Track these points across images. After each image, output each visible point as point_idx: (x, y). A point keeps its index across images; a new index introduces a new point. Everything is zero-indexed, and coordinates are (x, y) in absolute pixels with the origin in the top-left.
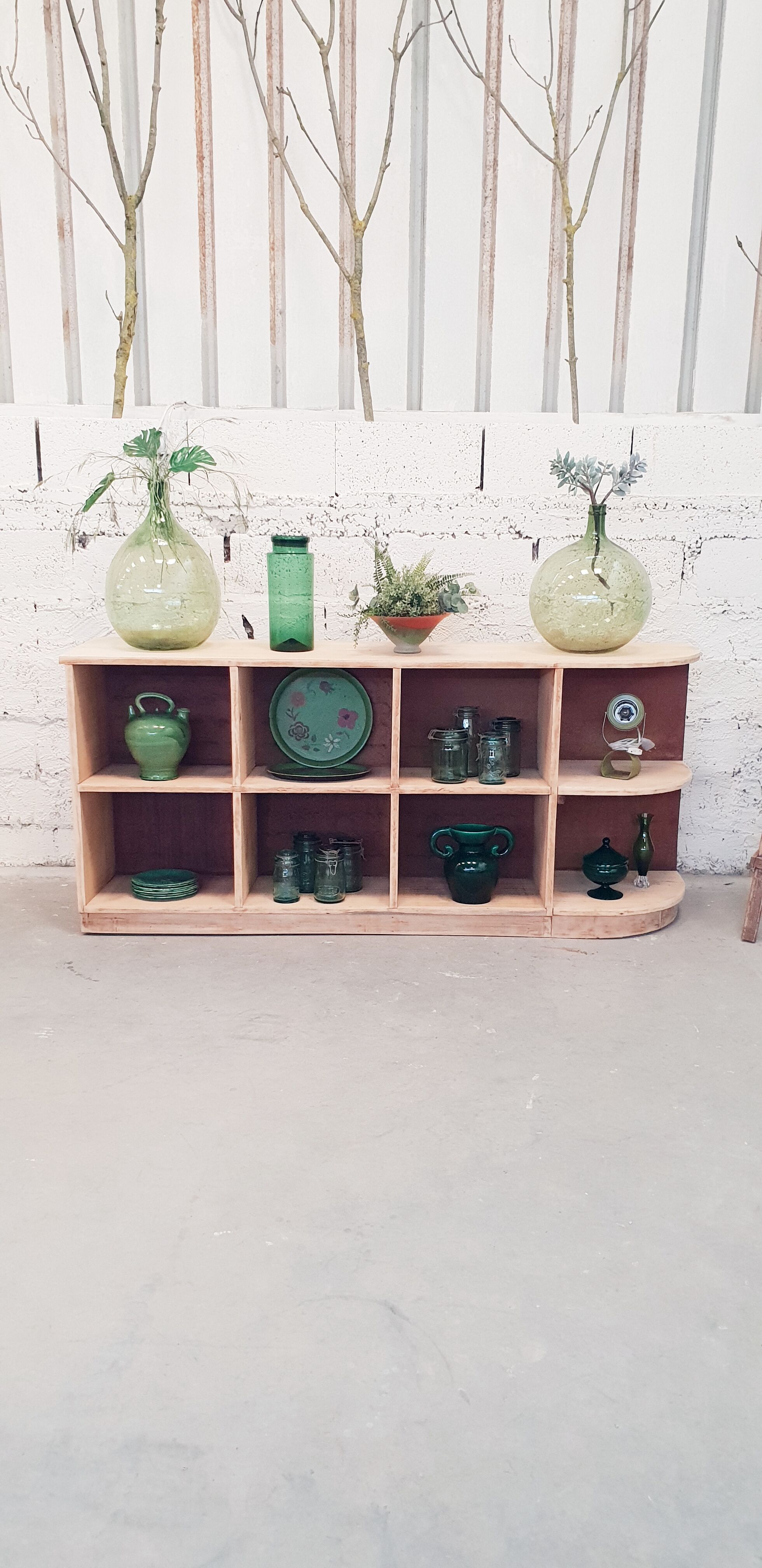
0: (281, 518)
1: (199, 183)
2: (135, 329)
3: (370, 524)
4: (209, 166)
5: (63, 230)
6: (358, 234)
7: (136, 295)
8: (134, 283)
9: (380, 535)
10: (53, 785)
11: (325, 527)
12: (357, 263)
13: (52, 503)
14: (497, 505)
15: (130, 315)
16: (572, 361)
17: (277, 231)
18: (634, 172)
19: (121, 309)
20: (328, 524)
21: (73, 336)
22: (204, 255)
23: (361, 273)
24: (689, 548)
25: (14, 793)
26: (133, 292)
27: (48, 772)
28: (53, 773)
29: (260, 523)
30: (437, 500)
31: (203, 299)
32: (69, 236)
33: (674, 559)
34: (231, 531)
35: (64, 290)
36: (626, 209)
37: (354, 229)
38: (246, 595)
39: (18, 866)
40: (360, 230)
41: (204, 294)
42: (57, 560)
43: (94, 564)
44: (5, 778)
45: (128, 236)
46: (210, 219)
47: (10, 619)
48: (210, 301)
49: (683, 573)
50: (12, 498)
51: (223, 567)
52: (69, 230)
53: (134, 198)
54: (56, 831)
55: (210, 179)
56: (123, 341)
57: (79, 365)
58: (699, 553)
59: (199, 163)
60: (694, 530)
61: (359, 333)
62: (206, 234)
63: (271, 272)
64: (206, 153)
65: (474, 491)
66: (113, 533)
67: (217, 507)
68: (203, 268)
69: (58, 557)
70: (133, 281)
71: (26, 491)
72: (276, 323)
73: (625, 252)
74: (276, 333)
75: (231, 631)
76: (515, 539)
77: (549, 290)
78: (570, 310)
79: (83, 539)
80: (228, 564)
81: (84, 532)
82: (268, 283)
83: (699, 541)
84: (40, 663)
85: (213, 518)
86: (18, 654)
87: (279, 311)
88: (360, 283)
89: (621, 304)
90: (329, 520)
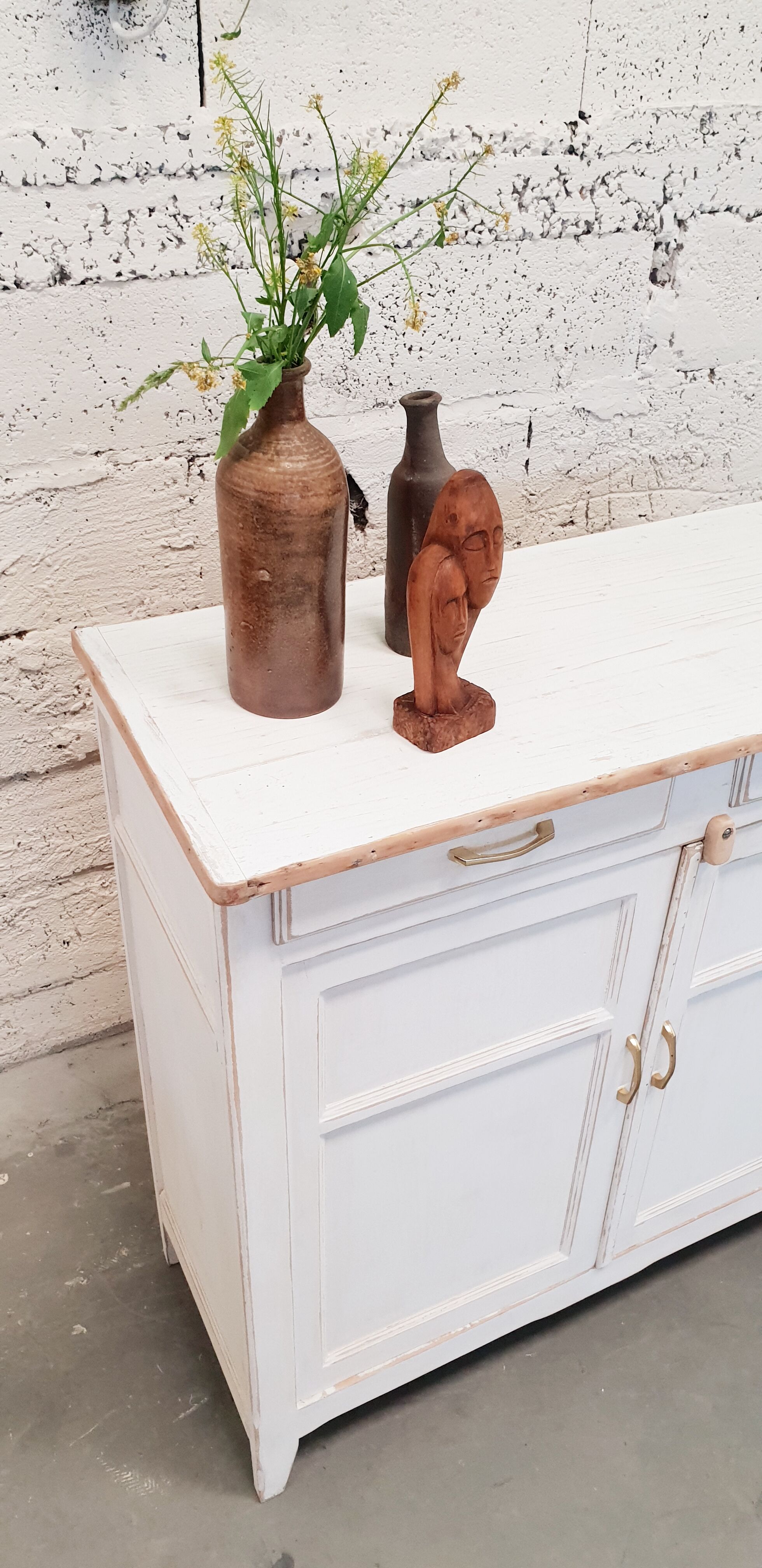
3: (651, 196)
9: (668, 222)
11: (553, 211)
20: (562, 205)
90: (563, 194)
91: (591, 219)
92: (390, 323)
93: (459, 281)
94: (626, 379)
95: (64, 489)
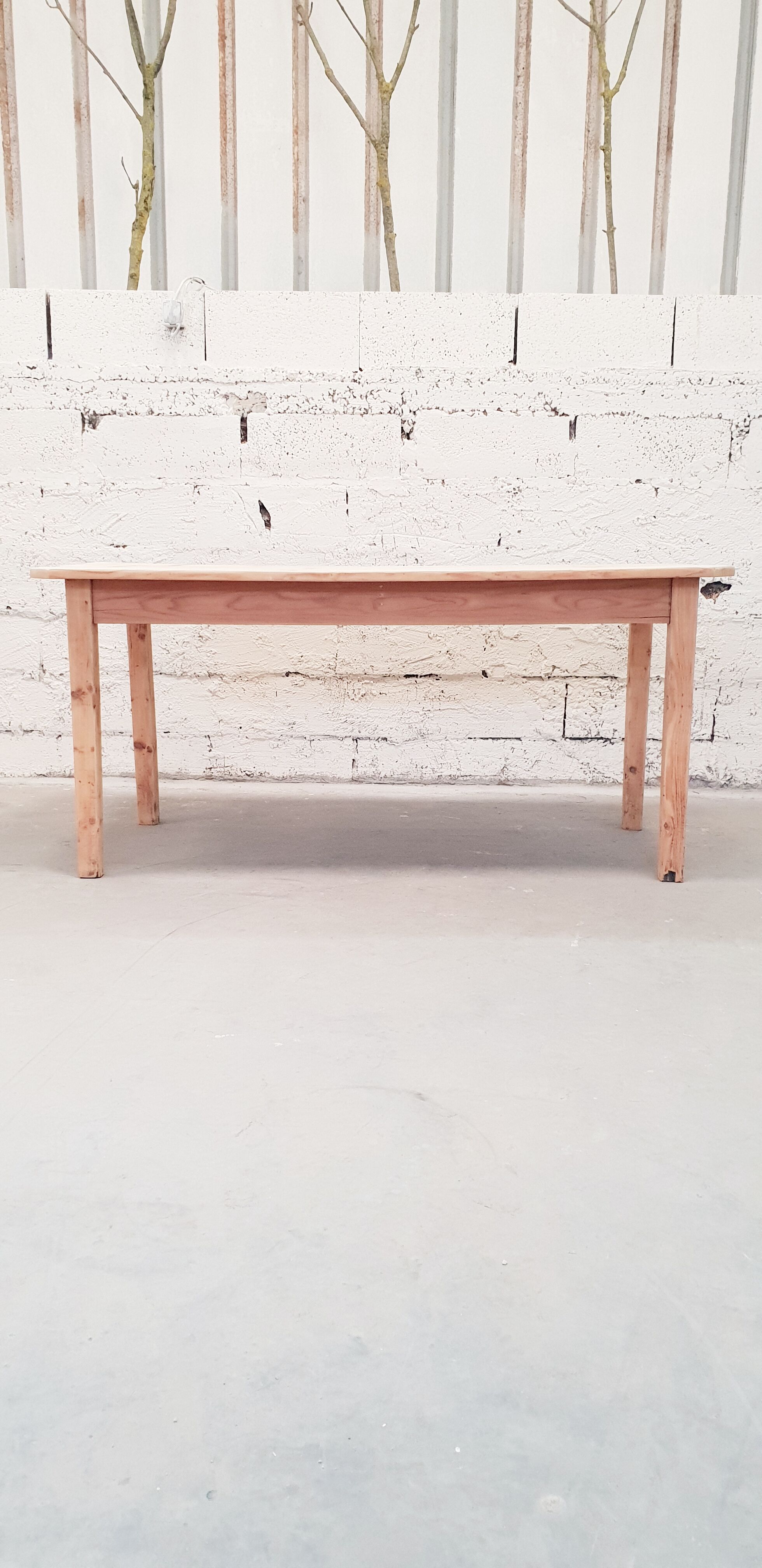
0: (301, 394)
1: (221, 63)
2: (152, 203)
3: (395, 400)
4: (231, 46)
5: (81, 113)
6: (385, 96)
7: (154, 168)
8: (151, 156)
9: (406, 412)
10: (57, 687)
11: (348, 404)
12: (384, 126)
13: (62, 380)
14: (531, 379)
15: (147, 188)
16: (610, 231)
17: (301, 114)
18: (674, 47)
19: (137, 176)
20: (352, 401)
21: (88, 226)
22: (225, 140)
23: (388, 137)
24: (737, 426)
25: (15, 696)
26: (151, 164)
27: (52, 672)
28: (57, 674)
29: (279, 400)
30: (468, 374)
31: (223, 185)
32: (86, 121)
33: (721, 439)
34: (248, 410)
35: (80, 177)
36: (665, 87)
37: (381, 91)
38: (263, 479)
39: (19, 776)
40: (387, 91)
41: (223, 180)
42: (65, 441)
43: (105, 446)
44: (6, 679)
45: (145, 105)
46: (232, 102)
47: (15, 505)
48: (230, 189)
49: (730, 455)
50: (20, 375)
51: (239, 448)
52: (86, 115)
53: (153, 65)
54: (60, 738)
55: (231, 60)
56: (140, 214)
57: (94, 257)
58: (748, 432)
59: (222, 42)
60: (742, 408)
61: (386, 202)
62: (227, 118)
63: (294, 157)
64: (228, 33)
65: (507, 365)
66: (124, 412)
67: (235, 382)
68: (224, 153)
69: (67, 438)
70: (150, 153)
71: (35, 368)
72: (299, 211)
73: (664, 134)
74: (299, 221)
75: (247, 517)
76: (551, 416)
77: (585, 174)
78: (608, 177)
79: (93, 419)
80: (245, 445)
81: (94, 411)
82: (291, 168)
83: (748, 419)
84: (45, 553)
85: (230, 395)
86: (23, 543)
87: (302, 198)
88: (387, 148)
89: (660, 189)
90: (352, 397)
91: (367, 408)
92: (278, 442)
93: (307, 428)
94: (395, 479)
95: (146, 490)
